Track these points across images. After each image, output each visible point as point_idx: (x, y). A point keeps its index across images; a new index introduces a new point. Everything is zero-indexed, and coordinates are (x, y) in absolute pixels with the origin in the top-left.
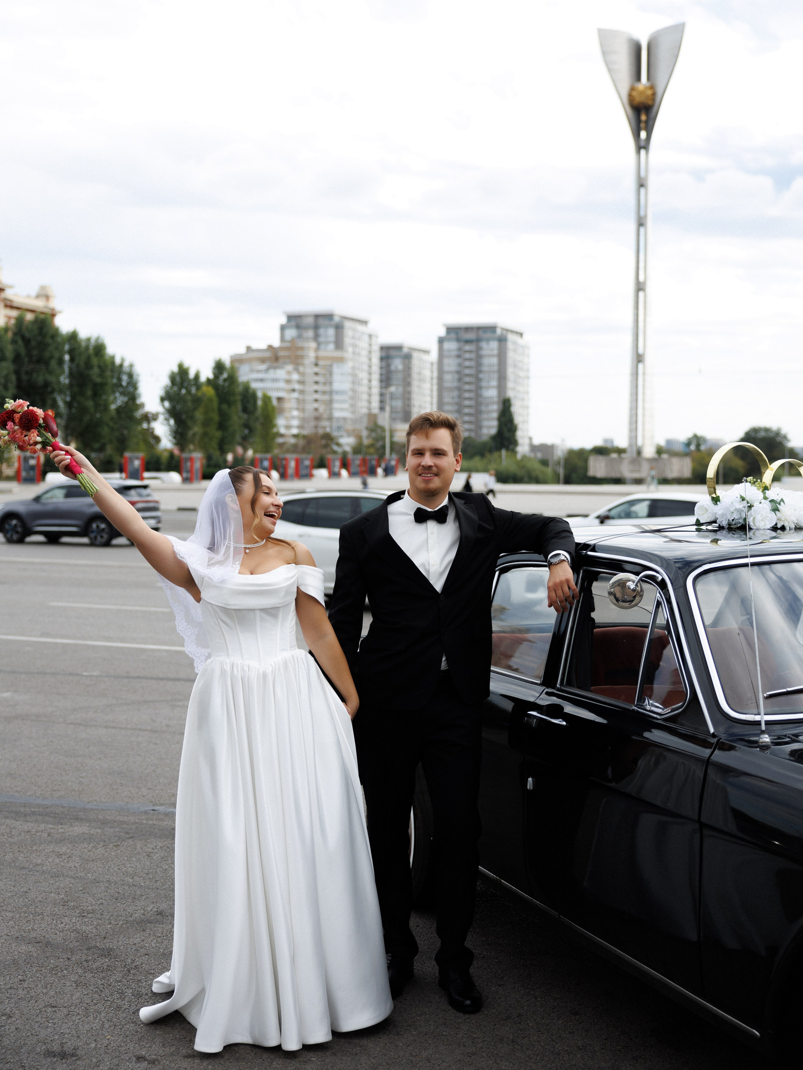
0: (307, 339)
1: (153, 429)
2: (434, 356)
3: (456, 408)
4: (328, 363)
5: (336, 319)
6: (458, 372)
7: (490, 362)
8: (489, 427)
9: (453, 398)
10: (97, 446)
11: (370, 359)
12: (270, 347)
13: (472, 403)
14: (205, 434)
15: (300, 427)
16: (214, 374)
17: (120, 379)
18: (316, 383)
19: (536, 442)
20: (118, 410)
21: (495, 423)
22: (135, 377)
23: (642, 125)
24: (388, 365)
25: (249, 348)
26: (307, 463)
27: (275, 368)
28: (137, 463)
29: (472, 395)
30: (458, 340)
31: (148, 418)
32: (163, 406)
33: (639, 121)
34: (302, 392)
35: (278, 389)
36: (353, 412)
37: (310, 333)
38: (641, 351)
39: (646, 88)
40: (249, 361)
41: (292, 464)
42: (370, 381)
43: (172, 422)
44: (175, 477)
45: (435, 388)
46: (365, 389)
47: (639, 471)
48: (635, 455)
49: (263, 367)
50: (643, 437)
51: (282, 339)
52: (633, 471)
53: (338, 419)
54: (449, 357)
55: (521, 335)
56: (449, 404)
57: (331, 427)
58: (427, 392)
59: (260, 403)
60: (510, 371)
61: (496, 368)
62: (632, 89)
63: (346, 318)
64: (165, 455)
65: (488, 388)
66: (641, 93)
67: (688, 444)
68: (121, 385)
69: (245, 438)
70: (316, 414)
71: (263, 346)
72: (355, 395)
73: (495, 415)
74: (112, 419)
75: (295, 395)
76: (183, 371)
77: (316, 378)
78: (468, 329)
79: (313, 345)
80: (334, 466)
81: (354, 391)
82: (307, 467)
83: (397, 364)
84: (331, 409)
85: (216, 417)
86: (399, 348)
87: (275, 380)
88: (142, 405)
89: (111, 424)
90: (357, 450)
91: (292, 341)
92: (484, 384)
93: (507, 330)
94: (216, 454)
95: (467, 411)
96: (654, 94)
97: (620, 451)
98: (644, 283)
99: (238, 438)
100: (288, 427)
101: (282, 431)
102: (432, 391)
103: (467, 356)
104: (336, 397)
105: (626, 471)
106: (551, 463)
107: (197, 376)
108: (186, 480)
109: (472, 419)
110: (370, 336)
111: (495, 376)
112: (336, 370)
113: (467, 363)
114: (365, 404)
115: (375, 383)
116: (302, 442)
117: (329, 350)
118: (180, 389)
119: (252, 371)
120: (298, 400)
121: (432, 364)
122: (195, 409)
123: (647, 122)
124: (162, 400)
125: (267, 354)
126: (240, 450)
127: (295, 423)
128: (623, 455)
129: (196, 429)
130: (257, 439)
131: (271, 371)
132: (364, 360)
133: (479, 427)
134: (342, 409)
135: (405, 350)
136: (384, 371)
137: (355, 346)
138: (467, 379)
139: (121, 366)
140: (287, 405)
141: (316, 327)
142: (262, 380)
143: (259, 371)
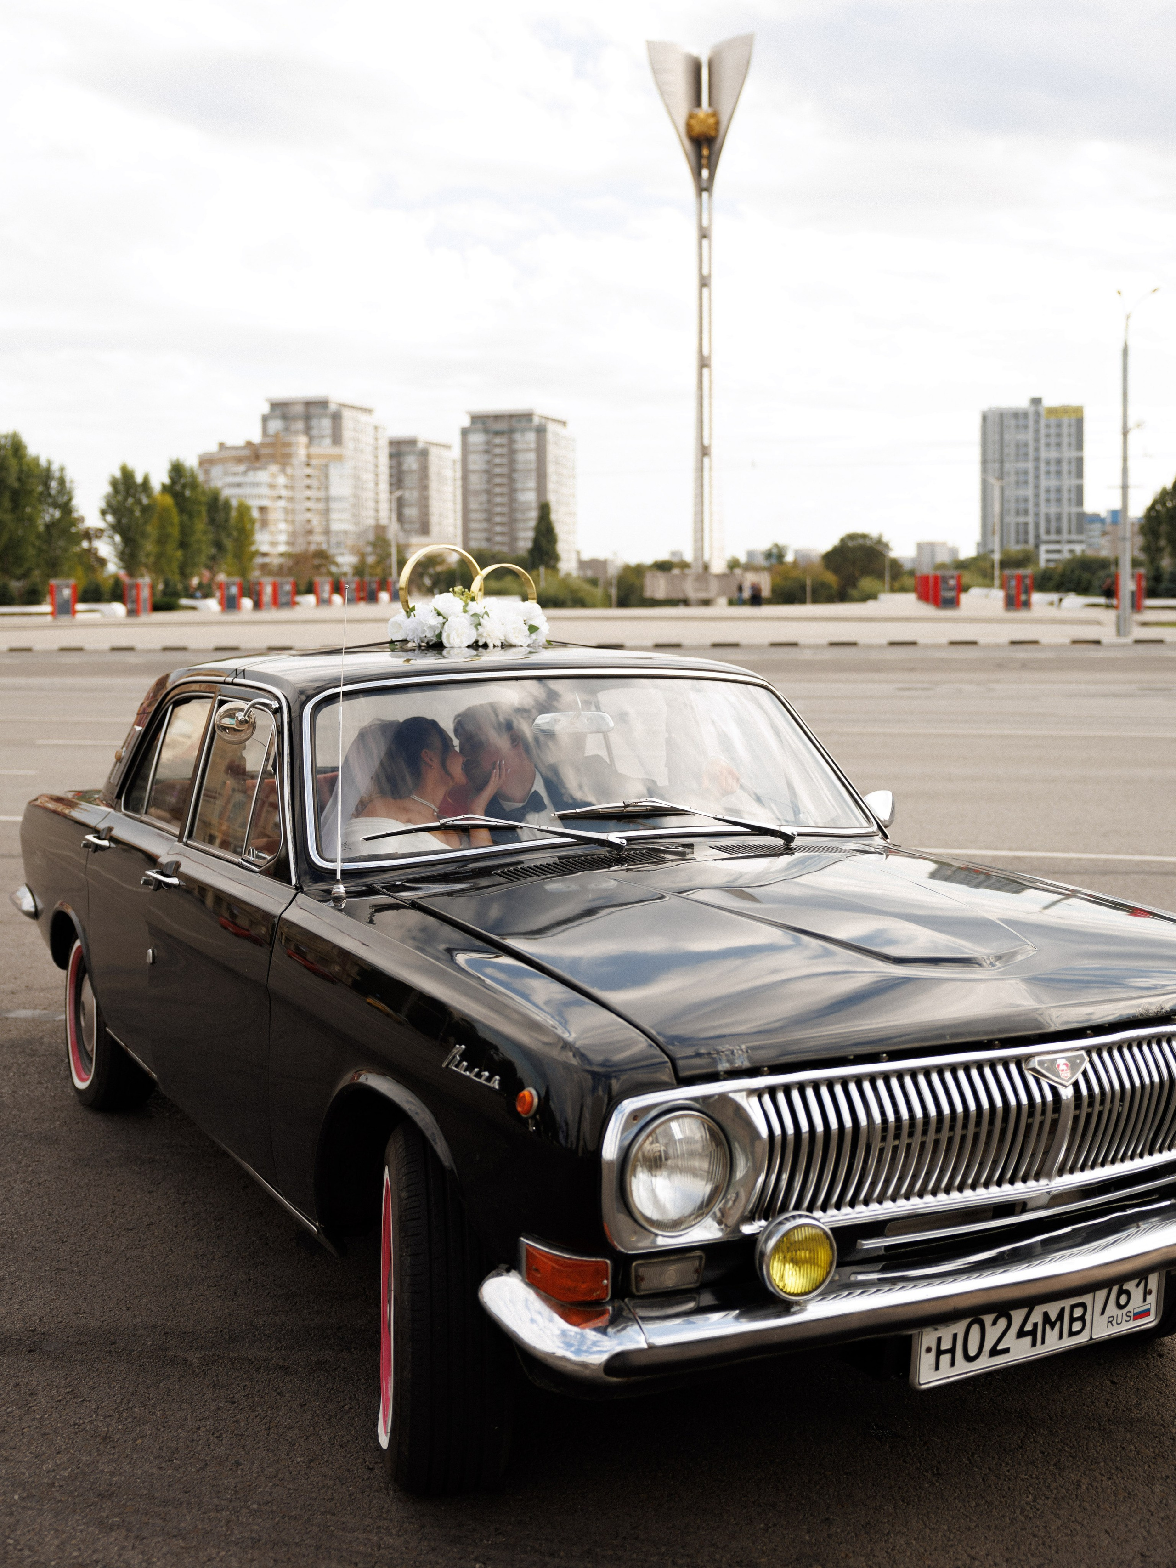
0: (296, 433)
1: (96, 549)
2: (456, 452)
3: (484, 516)
4: (322, 462)
5: (333, 407)
6: (487, 472)
7: (527, 458)
8: (525, 539)
9: (481, 504)
10: (19, 572)
11: (376, 457)
12: (249, 444)
13: (505, 509)
14: (160, 556)
15: (288, 543)
16: (171, 478)
17: (47, 486)
18: (309, 487)
19: (586, 556)
20: (49, 527)
21: (531, 534)
22: (68, 485)
23: (704, 161)
24: (400, 464)
25: (222, 446)
26: (288, 588)
27: (256, 469)
28: (67, 593)
29: (504, 500)
30: (486, 431)
31: (88, 535)
32: (105, 520)
33: (699, 156)
34: (291, 499)
35: (260, 497)
36: (357, 524)
37: (300, 425)
38: (706, 442)
39: (708, 115)
40: (222, 461)
41: (268, 590)
42: (377, 484)
43: (118, 538)
44: (118, 609)
45: (459, 492)
46: (370, 495)
47: (707, 590)
48: (700, 570)
49: (242, 468)
50: (711, 548)
51: (265, 433)
52: (698, 590)
53: (337, 533)
54: (475, 452)
55: (564, 423)
56: (477, 511)
57: (328, 543)
58: (449, 496)
59: (234, 514)
60: (551, 469)
61: (533, 466)
62: (691, 116)
63: (344, 406)
64: (109, 584)
65: (524, 490)
66: (701, 122)
67: (769, 555)
68: (50, 495)
69: (213, 558)
70: (308, 527)
71: (241, 442)
72: (357, 502)
73: (533, 524)
74: (39, 536)
75: (282, 503)
76: (127, 475)
77: (308, 482)
78: (497, 417)
79: (303, 440)
80: (323, 591)
81: (356, 497)
82: (288, 593)
83: (411, 463)
84: (328, 520)
85: (175, 532)
86: (413, 442)
87: (256, 485)
88: (82, 519)
89: (37, 543)
90: (359, 571)
91: (276, 435)
92: (519, 485)
93: (547, 418)
94: (175, 578)
95: (498, 519)
96: (717, 123)
97: (684, 565)
98: (709, 357)
99: (203, 559)
100: (273, 544)
101: (264, 548)
102: (455, 496)
103: (498, 451)
104: (333, 505)
105: (690, 590)
106: (601, 582)
107: (146, 481)
108: (132, 612)
109: (505, 529)
110: (376, 428)
111: (533, 475)
112: (334, 472)
113: (498, 460)
114: (372, 513)
115: (384, 486)
116: (290, 563)
117: (325, 447)
118: (126, 499)
119: (226, 474)
120: (286, 511)
121: (454, 462)
122: (146, 522)
123: (709, 158)
124: (103, 513)
125: (246, 452)
126: (206, 574)
127: (283, 538)
128: (687, 571)
129: (149, 546)
130: (229, 558)
131: (251, 473)
132: (370, 458)
133: (514, 539)
134: (341, 520)
135: (420, 445)
136: (394, 471)
137: (356, 440)
138: (498, 480)
139: (48, 470)
140: (272, 516)
141: (307, 418)
142: (239, 485)
143: (235, 474)
